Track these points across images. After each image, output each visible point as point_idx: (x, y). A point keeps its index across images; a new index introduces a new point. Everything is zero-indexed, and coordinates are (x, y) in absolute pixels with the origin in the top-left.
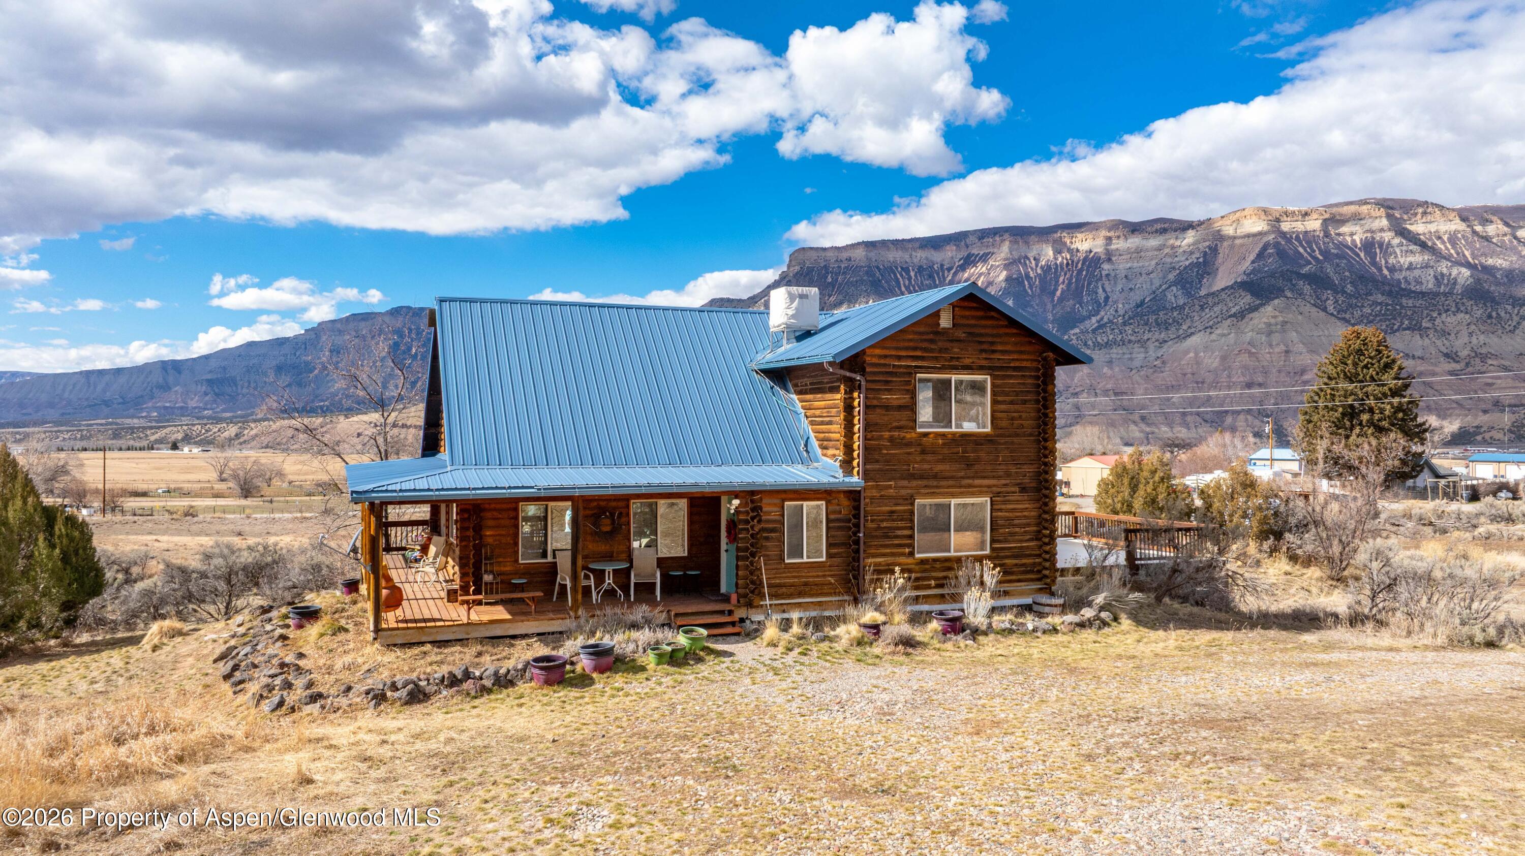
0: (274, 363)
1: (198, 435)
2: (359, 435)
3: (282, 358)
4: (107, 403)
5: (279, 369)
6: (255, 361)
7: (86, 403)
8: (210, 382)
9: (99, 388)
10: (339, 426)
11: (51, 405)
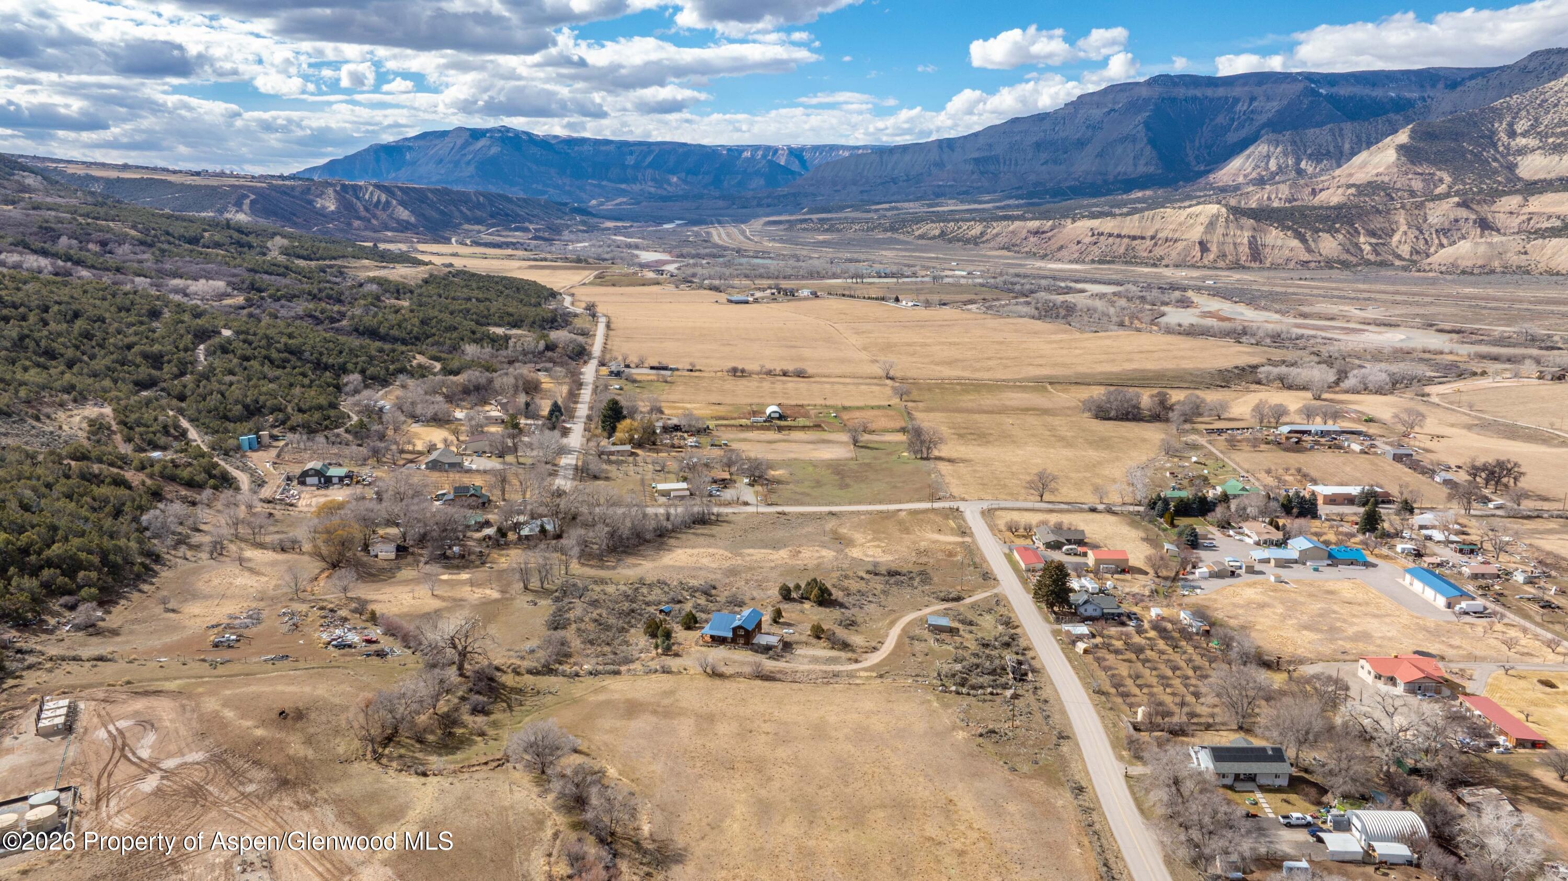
0: (1035, 139)
1: (952, 232)
2: (1079, 242)
3: (1042, 134)
4: (894, 181)
5: (1038, 146)
6: (1018, 138)
7: (879, 181)
8: (977, 161)
9: (889, 166)
10: (1065, 231)
11: (855, 183)
